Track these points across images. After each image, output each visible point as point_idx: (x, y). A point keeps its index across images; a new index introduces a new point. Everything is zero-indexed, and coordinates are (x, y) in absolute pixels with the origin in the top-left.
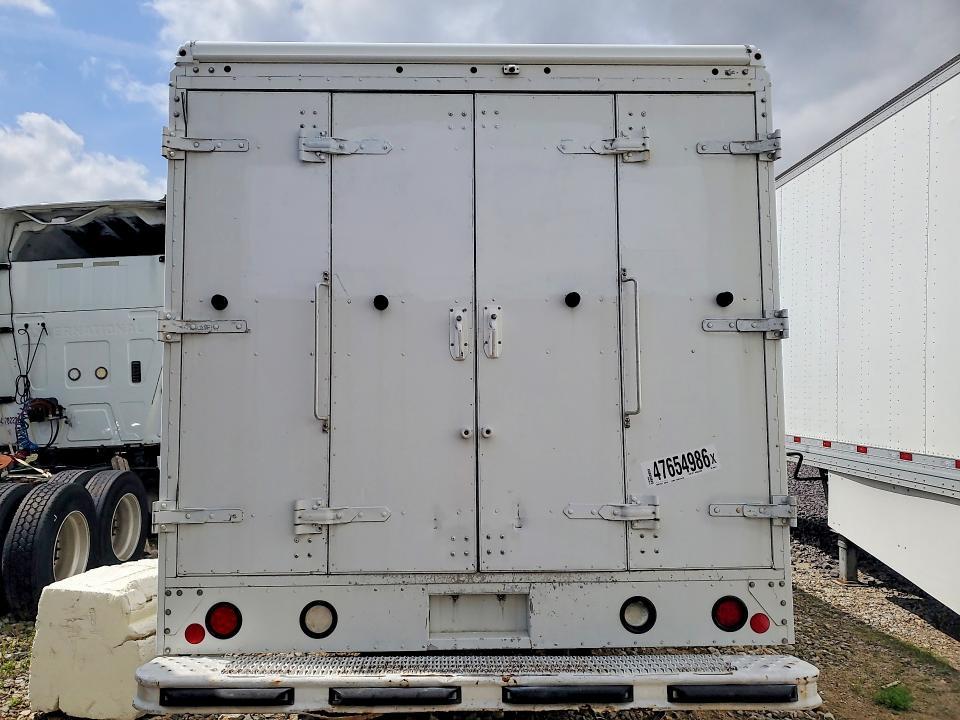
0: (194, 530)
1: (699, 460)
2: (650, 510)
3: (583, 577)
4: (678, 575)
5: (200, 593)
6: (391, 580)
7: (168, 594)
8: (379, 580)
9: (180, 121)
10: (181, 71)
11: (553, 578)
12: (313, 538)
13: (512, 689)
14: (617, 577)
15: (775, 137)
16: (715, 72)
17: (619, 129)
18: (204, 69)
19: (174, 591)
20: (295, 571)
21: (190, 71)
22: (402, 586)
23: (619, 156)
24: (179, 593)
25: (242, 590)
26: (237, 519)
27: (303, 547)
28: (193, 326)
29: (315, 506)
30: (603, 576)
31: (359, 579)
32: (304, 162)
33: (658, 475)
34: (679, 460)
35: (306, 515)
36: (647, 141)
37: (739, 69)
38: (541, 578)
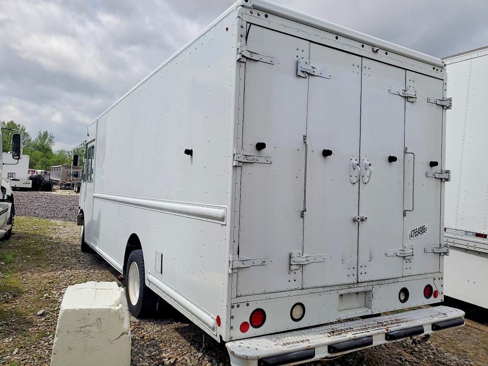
0: (245, 271)
1: (422, 230)
2: (411, 251)
3: (389, 281)
4: (416, 277)
5: (248, 305)
6: (326, 289)
7: (233, 307)
8: (322, 290)
9: (244, 39)
10: (244, 10)
11: (380, 282)
12: (296, 271)
13: (391, 334)
14: (399, 280)
15: (450, 100)
16: (434, 68)
17: (407, 86)
18: (255, 12)
19: (236, 305)
20: (289, 289)
21: (248, 11)
22: (330, 292)
23: (406, 98)
24: (238, 306)
25: (266, 301)
26: (265, 264)
27: (292, 276)
28: (248, 158)
29: (298, 255)
30: (395, 280)
31: (314, 290)
32: (299, 76)
33: (412, 236)
34: (418, 230)
35: (296, 260)
36: (416, 93)
37: (440, 69)
38: (377, 282)
